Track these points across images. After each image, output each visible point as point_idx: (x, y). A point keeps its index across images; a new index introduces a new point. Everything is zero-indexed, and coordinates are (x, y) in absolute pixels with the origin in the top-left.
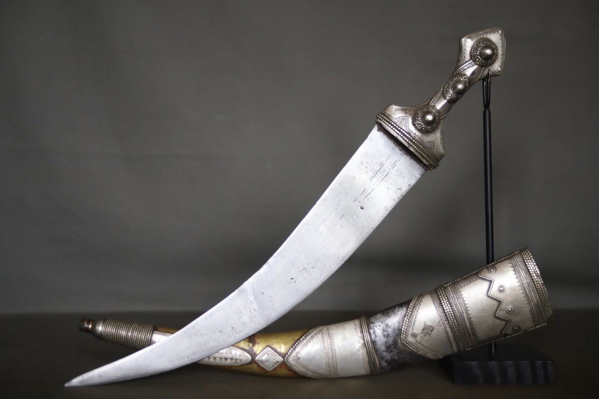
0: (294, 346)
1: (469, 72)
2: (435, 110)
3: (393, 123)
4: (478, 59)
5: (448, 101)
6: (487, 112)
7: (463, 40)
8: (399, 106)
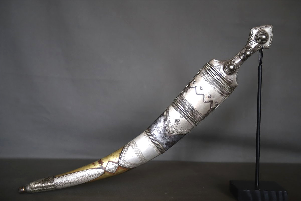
0: (120, 157)
1: (253, 46)
2: (235, 64)
3: (213, 68)
4: (258, 40)
5: (242, 60)
6: (261, 67)
7: (252, 30)
8: (217, 60)
